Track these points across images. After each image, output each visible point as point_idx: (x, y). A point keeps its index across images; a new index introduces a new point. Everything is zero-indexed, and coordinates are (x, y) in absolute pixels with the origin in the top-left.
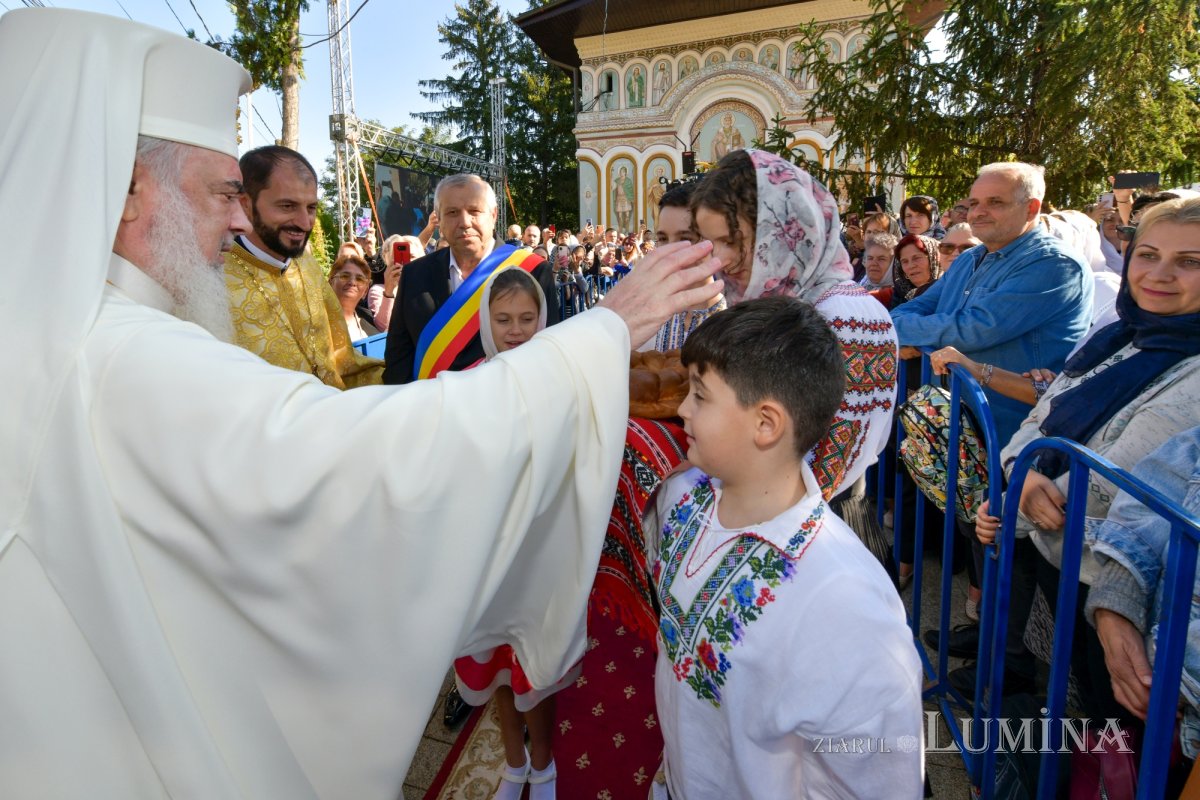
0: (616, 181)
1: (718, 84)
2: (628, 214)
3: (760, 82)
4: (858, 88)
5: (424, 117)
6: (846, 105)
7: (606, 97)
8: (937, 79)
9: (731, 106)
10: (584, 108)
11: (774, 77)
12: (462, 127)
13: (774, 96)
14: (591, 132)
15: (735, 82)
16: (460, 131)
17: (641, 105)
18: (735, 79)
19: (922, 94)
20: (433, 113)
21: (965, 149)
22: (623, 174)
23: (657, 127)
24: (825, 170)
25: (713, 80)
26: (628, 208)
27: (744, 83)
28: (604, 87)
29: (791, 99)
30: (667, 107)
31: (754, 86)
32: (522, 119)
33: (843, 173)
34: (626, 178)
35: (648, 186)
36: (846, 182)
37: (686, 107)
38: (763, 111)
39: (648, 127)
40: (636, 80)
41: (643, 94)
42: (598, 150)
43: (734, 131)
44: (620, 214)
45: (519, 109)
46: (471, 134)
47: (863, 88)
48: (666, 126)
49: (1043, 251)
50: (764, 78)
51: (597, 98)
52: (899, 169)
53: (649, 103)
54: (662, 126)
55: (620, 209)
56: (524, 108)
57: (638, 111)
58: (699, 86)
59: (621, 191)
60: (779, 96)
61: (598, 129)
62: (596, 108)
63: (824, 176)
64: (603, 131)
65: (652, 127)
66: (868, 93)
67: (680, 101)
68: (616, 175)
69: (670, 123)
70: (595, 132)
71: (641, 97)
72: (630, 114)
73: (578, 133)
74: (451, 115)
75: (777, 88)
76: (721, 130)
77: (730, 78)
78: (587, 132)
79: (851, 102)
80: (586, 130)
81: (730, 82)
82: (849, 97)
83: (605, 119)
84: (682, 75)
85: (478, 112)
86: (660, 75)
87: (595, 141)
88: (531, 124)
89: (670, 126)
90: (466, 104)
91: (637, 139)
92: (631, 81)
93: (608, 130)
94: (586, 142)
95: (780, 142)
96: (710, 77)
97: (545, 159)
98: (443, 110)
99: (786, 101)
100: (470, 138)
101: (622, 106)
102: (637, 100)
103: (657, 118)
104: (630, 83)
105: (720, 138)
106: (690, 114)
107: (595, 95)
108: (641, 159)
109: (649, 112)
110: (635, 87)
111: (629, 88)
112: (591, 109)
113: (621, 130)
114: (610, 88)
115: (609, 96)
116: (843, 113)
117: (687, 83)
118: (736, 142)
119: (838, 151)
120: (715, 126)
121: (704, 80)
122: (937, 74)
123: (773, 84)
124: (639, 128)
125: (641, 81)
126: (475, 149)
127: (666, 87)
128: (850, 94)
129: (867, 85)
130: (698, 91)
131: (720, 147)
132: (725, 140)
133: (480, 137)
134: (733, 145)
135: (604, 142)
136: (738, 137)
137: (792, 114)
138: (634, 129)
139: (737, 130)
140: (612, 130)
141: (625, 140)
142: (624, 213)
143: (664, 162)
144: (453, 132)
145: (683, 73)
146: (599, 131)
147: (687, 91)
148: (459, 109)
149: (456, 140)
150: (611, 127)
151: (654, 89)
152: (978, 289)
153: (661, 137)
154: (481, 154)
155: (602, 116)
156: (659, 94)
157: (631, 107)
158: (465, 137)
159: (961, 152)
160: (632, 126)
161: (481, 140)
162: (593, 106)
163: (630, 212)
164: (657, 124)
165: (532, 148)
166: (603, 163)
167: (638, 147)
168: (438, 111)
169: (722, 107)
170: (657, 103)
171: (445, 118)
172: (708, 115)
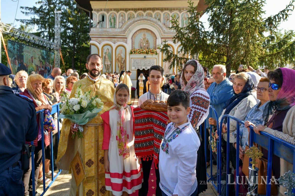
0: (105, 53)
1: (141, 23)
2: (109, 65)
3: (155, 24)
4: (187, 35)
5: (22, 21)
6: (184, 39)
7: (102, 23)
8: (206, 35)
9: (145, 31)
10: (93, 26)
11: (159, 23)
12: (39, 27)
13: (159, 29)
14: (96, 35)
15: (147, 23)
16: (38, 28)
17: (114, 27)
18: (147, 22)
19: (203, 38)
20: (26, 20)
21: (214, 54)
22: (108, 51)
23: (120, 35)
24: (178, 57)
25: (139, 21)
26: (109, 63)
27: (150, 24)
28: (101, 20)
29: (164, 30)
30: (124, 29)
31: (153, 25)
32: (65, 26)
33: (183, 58)
34: (109, 53)
35: (117, 56)
36: (184, 61)
37: (130, 29)
38: (156, 33)
39: (117, 35)
40: (113, 18)
41: (115, 24)
42: (98, 42)
43: (146, 39)
44: (106, 66)
45: (64, 23)
46: (43, 30)
47: (188, 35)
48: (123, 35)
49: (227, 84)
50: (156, 23)
51: (98, 23)
52: (198, 58)
53: (117, 27)
54: (122, 35)
55: (106, 63)
56: (66, 22)
57: (114, 29)
58: (135, 23)
59: (107, 57)
60: (161, 29)
61: (99, 34)
62: (98, 27)
63: (178, 59)
64: (101, 35)
65: (118, 35)
66: (190, 37)
67: (128, 28)
68: (105, 51)
69: (125, 35)
70: (97, 35)
71: (114, 25)
72: (110, 30)
73: (91, 35)
74: (34, 21)
75: (160, 26)
76: (142, 39)
77: (145, 22)
78: (94, 35)
79: (185, 38)
80: (94, 34)
81: (145, 23)
82: (184, 37)
83: (101, 31)
84: (129, 19)
85: (46, 22)
86: (121, 18)
87: (97, 38)
88: (69, 28)
89: (125, 36)
90: (41, 18)
91: (113, 39)
92: (111, 18)
93: (102, 35)
94: (94, 39)
95: (166, 48)
96: (139, 20)
97: (74, 42)
98: (30, 19)
99: (163, 31)
100: (43, 32)
101: (108, 27)
102: (113, 25)
103: (120, 32)
104: (111, 19)
105: (142, 41)
106: (132, 32)
107: (98, 22)
108: (114, 46)
109: (117, 30)
110: (112, 21)
111: (110, 21)
112: (96, 27)
113: (107, 35)
114: (103, 20)
115: (103, 23)
116: (183, 42)
117: (131, 21)
118: (147, 43)
119: (182, 52)
120: (140, 37)
121: (136, 21)
122: (206, 34)
123: (159, 25)
124: (114, 35)
125: (114, 19)
126: (44, 36)
127: (123, 22)
128: (185, 36)
129: (189, 35)
130: (134, 25)
131: (142, 44)
132: (143, 42)
133: (47, 32)
134: (146, 44)
135: (101, 39)
136: (147, 41)
137: (165, 36)
138: (112, 35)
139: (147, 39)
140: (104, 35)
141: (109, 39)
142: (108, 65)
143: (122, 48)
144: (35, 29)
145: (129, 18)
146: (99, 35)
147: (130, 24)
148: (37, 20)
149: (36, 32)
150: (103, 34)
151: (119, 22)
152: (216, 92)
153: (122, 39)
154: (47, 38)
155: (100, 30)
156: (121, 24)
157: (111, 27)
158: (40, 31)
159: (213, 55)
160: (111, 34)
161: (47, 33)
162: (96, 26)
163: (110, 65)
164: (120, 34)
165: (69, 37)
166: (100, 47)
167: (113, 42)
168: (28, 19)
169: (142, 31)
170: (120, 27)
171: (32, 23)
172: (138, 33)
